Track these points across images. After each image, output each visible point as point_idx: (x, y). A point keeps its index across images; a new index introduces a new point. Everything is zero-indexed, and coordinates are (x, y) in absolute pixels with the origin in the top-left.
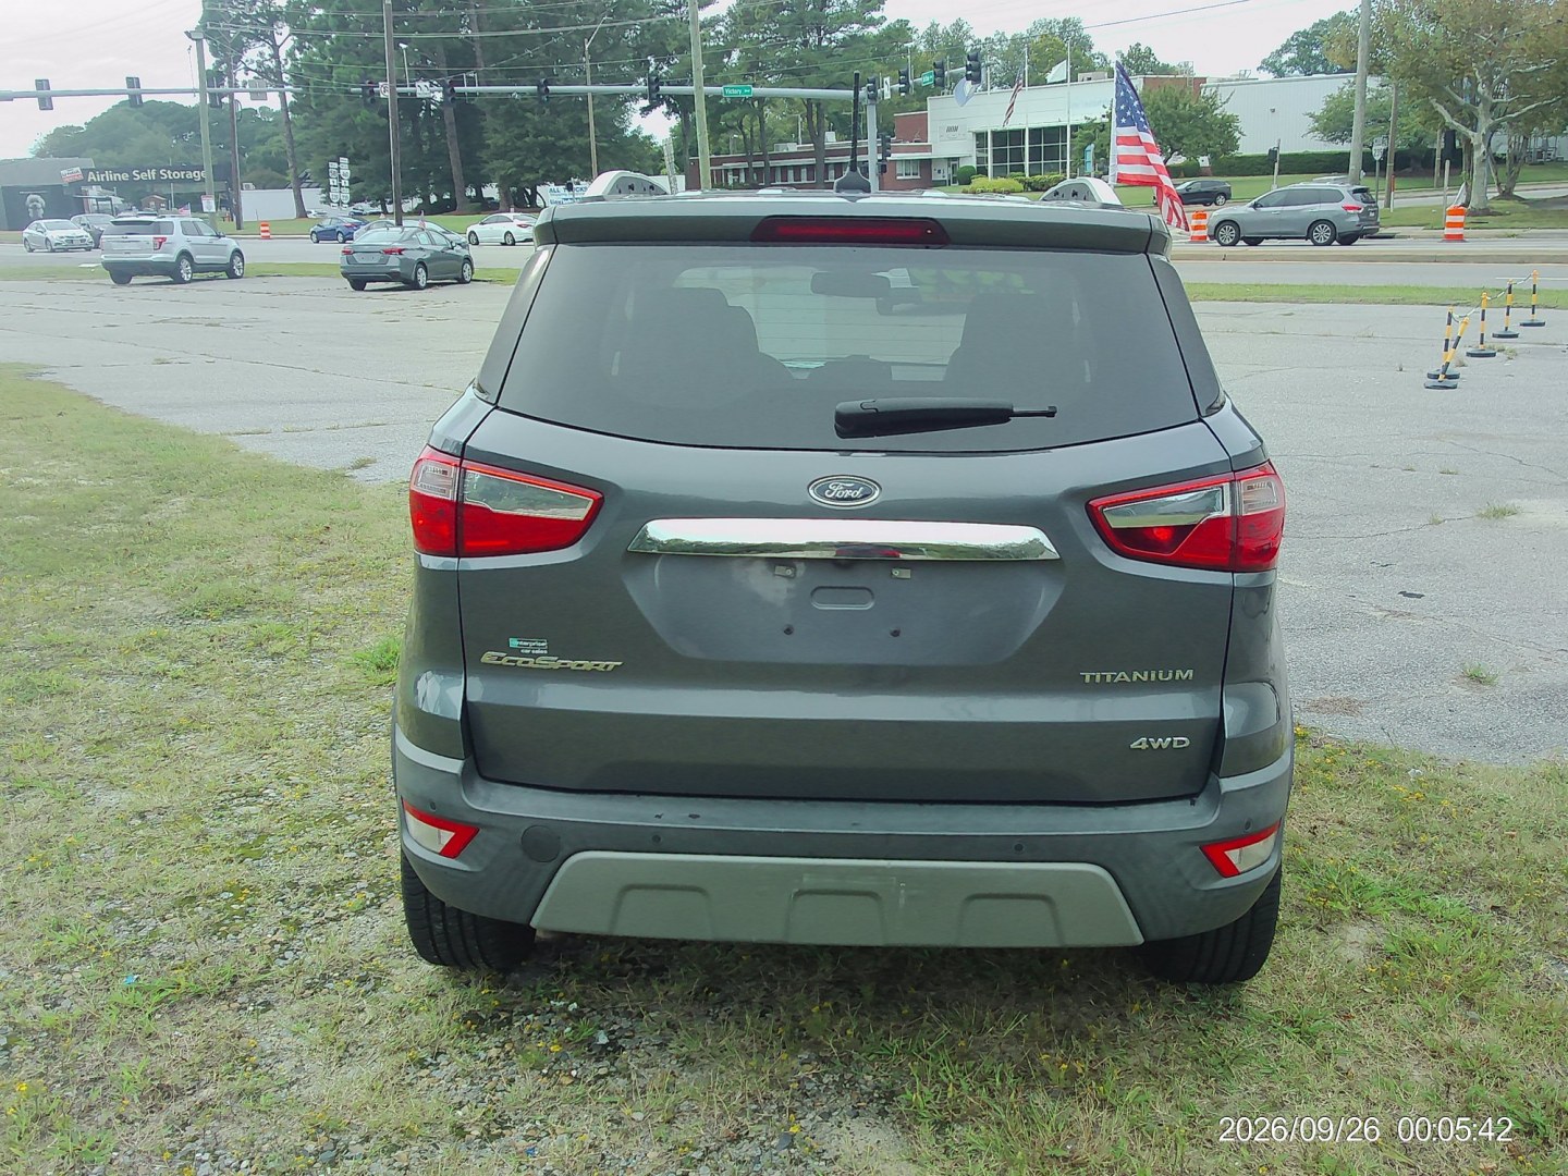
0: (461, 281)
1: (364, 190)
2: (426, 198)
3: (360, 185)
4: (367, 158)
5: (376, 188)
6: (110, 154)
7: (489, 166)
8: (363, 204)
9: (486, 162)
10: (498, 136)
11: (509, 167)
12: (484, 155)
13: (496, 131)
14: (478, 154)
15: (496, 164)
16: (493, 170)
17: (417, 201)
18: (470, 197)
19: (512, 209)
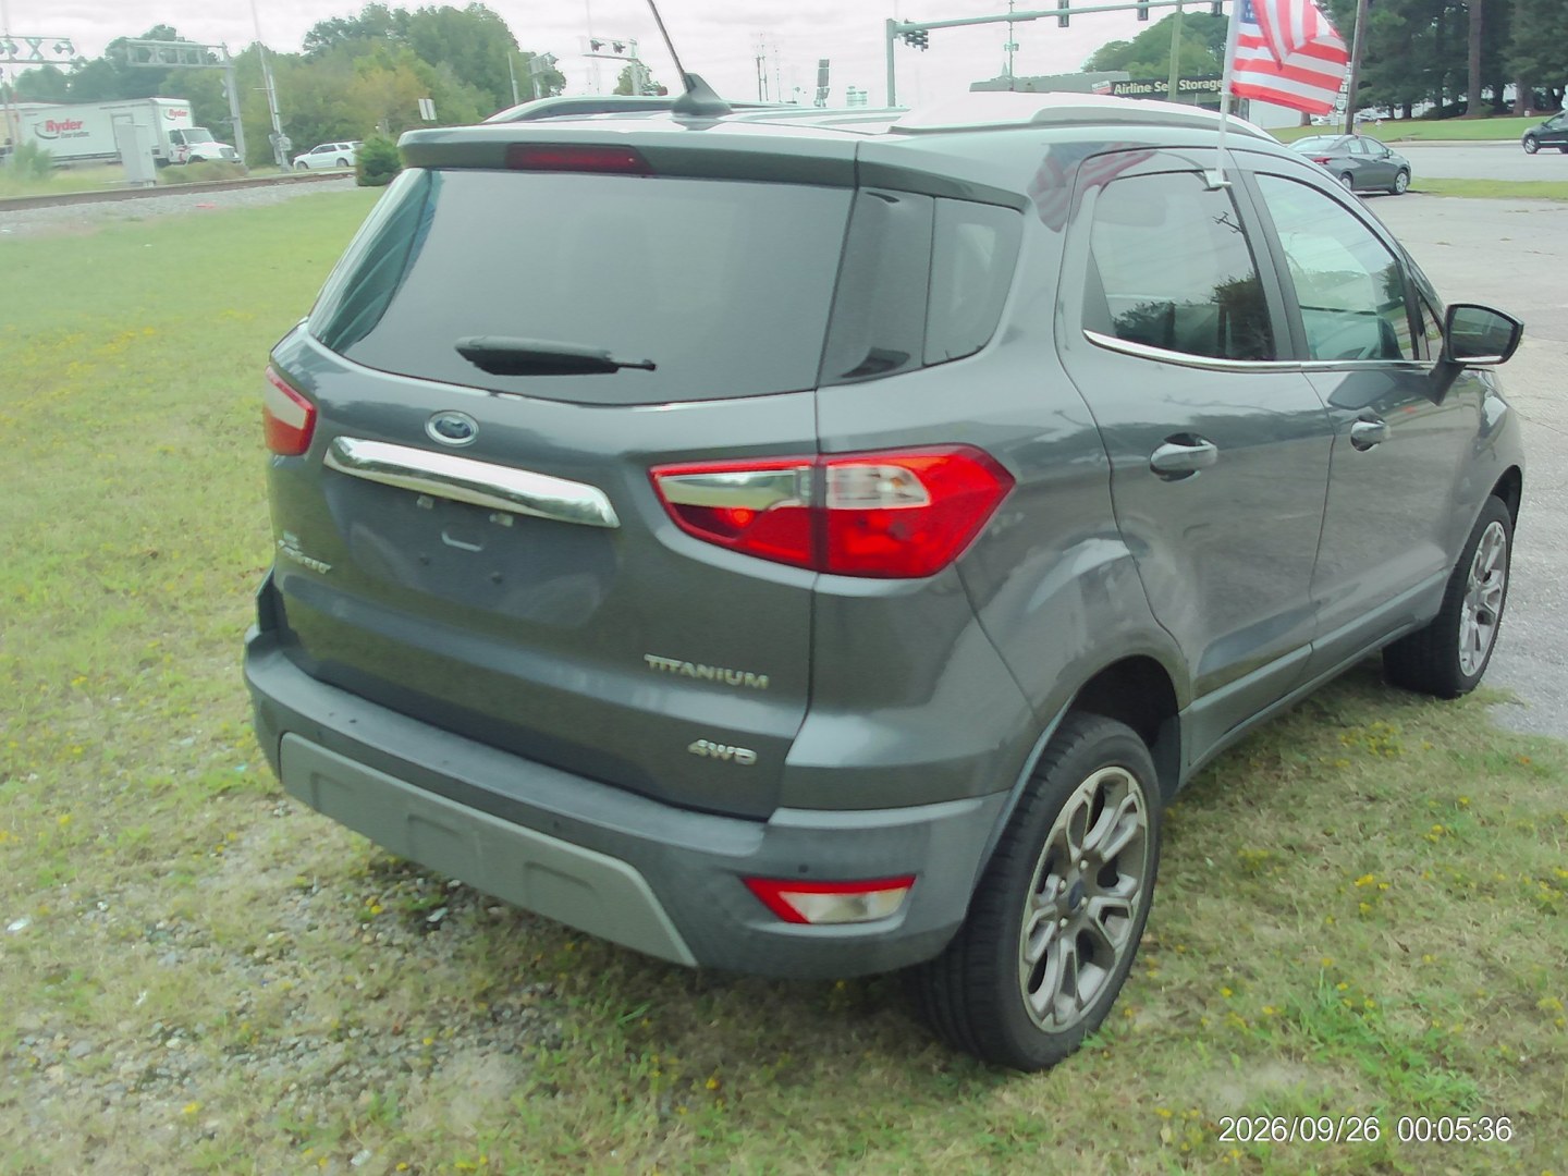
0: (1394, 192)
1: (1370, 95)
2: (1439, 102)
3: (1366, 90)
4: (1379, 61)
5: (1384, 93)
6: (1149, 67)
7: (1509, 65)
8: (1370, 110)
9: (1508, 60)
10: (1525, 29)
11: (1531, 64)
12: (1505, 53)
13: (1524, 24)
14: (1499, 52)
15: (1517, 61)
16: (1513, 68)
17: (1428, 106)
18: (1486, 100)
19: (1527, 113)
